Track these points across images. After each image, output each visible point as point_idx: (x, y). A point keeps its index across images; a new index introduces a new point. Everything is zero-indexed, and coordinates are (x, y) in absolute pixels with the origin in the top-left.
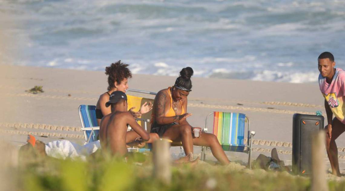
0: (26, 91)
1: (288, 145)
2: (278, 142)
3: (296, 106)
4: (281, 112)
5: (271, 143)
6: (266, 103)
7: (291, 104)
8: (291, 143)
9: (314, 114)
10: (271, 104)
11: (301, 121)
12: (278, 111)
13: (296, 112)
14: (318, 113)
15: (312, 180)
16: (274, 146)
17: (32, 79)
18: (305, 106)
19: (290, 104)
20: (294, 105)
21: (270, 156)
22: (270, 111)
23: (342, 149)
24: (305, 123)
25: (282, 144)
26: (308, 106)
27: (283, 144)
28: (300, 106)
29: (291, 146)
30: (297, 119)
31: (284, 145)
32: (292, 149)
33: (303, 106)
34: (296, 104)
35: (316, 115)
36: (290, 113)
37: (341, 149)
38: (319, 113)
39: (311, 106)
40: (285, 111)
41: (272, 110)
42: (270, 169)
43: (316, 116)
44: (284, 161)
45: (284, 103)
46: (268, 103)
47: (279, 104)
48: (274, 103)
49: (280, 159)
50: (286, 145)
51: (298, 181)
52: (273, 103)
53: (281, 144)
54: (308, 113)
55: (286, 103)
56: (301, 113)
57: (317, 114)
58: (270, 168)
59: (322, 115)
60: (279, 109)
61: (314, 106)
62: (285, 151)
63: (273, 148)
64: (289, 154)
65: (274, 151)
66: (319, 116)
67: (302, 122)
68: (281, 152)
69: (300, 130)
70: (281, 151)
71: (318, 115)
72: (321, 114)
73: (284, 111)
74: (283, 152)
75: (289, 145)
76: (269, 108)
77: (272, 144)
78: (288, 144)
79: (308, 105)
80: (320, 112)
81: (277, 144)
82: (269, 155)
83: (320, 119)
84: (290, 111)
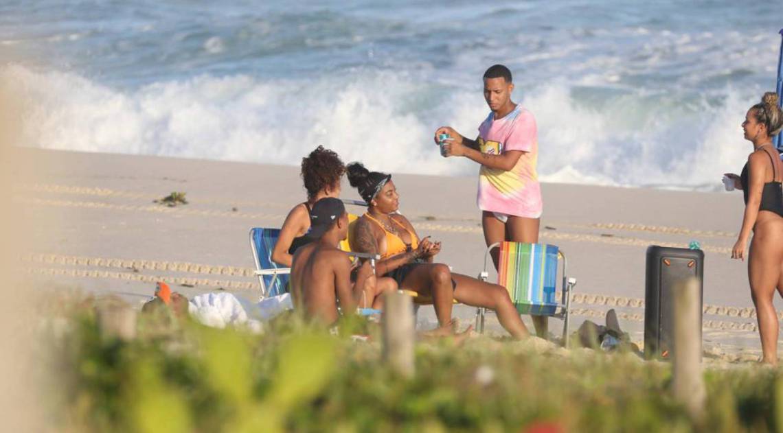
0: (155, 202)
1: (637, 304)
2: (619, 297)
3: (655, 231)
4: (625, 242)
5: (607, 300)
6: (599, 225)
7: (645, 229)
8: (644, 300)
9: (686, 246)
10: (607, 227)
11: (661, 259)
12: (620, 240)
13: (653, 243)
14: (693, 244)
15: (674, 369)
16: (612, 305)
17: (166, 179)
18: (671, 232)
19: (643, 228)
20: (651, 230)
21: (604, 324)
22: (606, 240)
23: (738, 312)
24: (668, 263)
25: (627, 302)
26: (676, 232)
27: (629, 302)
28: (661, 231)
29: (643, 306)
30: (655, 256)
31: (631, 304)
32: (644, 311)
33: (667, 231)
34: (654, 228)
35: (688, 248)
36: (642, 245)
37: (736, 311)
38: (695, 245)
39: (682, 232)
40: (634, 240)
41: (609, 239)
42: (604, 349)
43: (688, 250)
44: (630, 333)
45: (632, 226)
46: (601, 226)
47: (623, 227)
48: (614, 226)
49: (623, 328)
50: (634, 305)
51: (650, 370)
52: (611, 225)
53: (625, 302)
54: (675, 245)
55: (635, 226)
56: (662, 244)
57: (692, 246)
58: (604, 346)
59: (701, 249)
60: (622, 237)
61: (687, 231)
62: (632, 316)
63: (609, 309)
64: (640, 320)
65: (611, 315)
66: (694, 250)
67: (663, 263)
68: (626, 317)
69: (658, 277)
70: (624, 314)
71: (693, 248)
72: (698, 246)
73: (631, 241)
74: (629, 317)
75: (640, 303)
76: (603, 235)
77: (608, 302)
78: (638, 302)
79: (676, 230)
80: (696, 243)
81: (617, 301)
82: (602, 322)
83: (696, 255)
84: (641, 241)
